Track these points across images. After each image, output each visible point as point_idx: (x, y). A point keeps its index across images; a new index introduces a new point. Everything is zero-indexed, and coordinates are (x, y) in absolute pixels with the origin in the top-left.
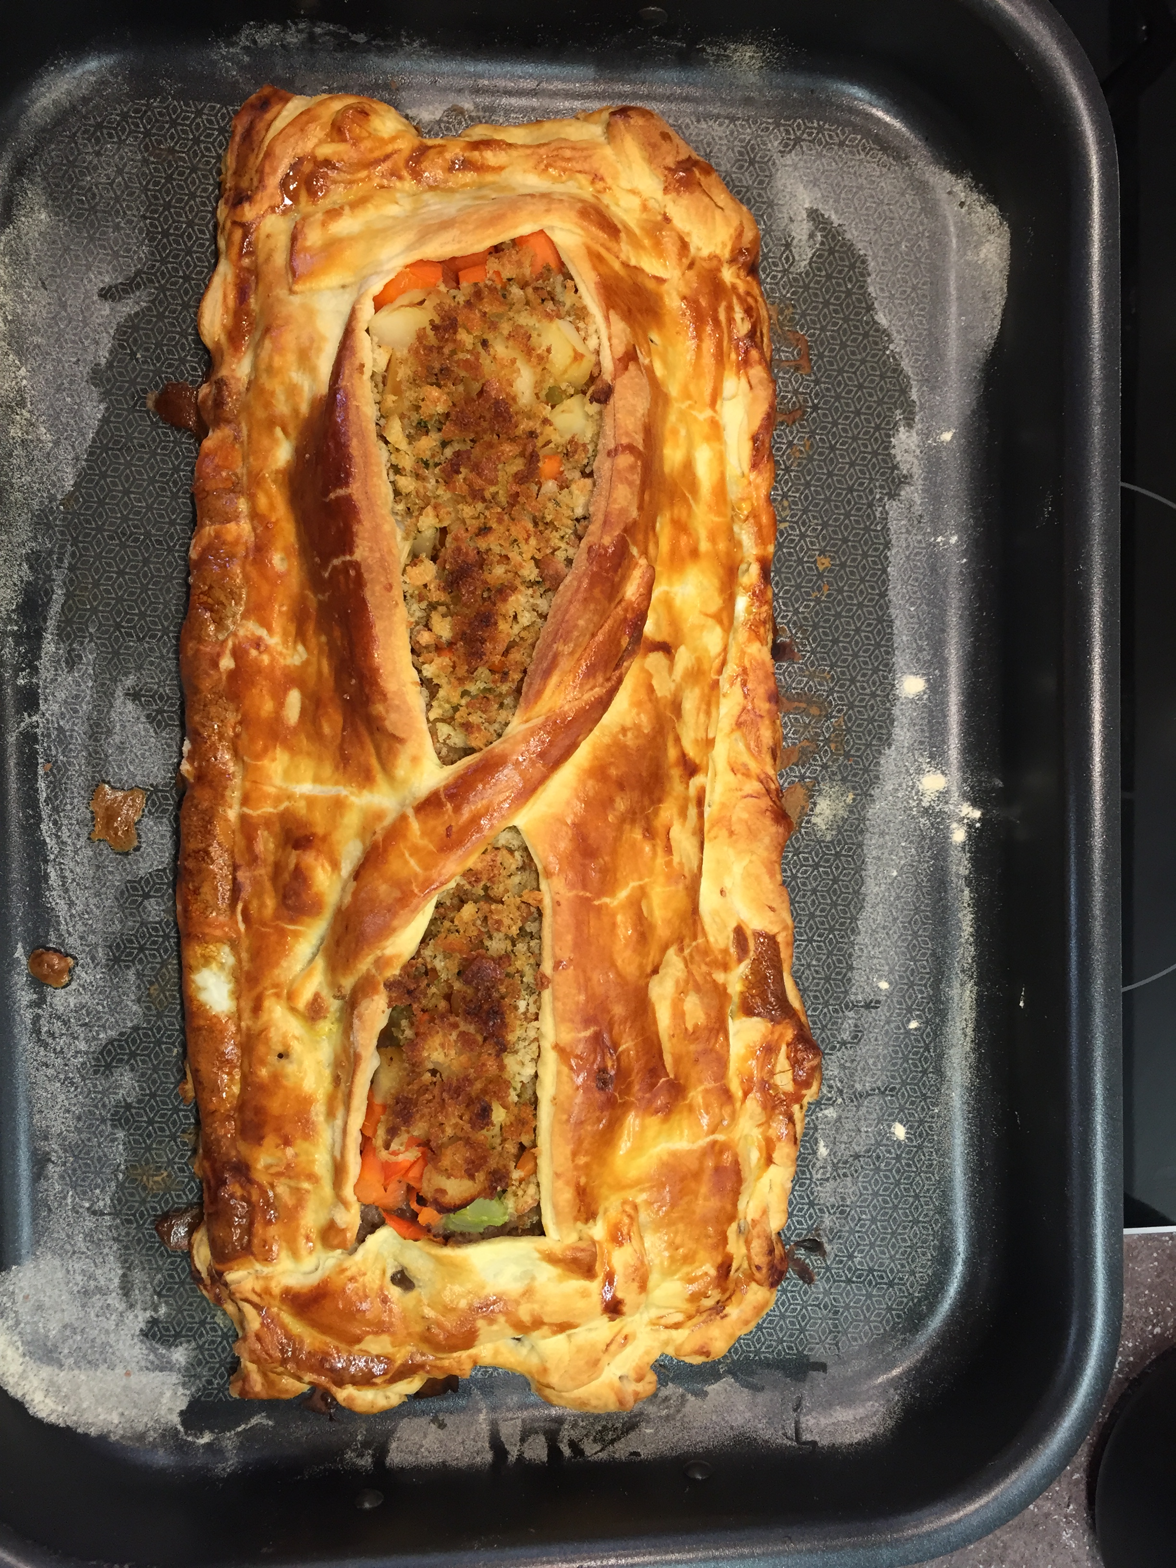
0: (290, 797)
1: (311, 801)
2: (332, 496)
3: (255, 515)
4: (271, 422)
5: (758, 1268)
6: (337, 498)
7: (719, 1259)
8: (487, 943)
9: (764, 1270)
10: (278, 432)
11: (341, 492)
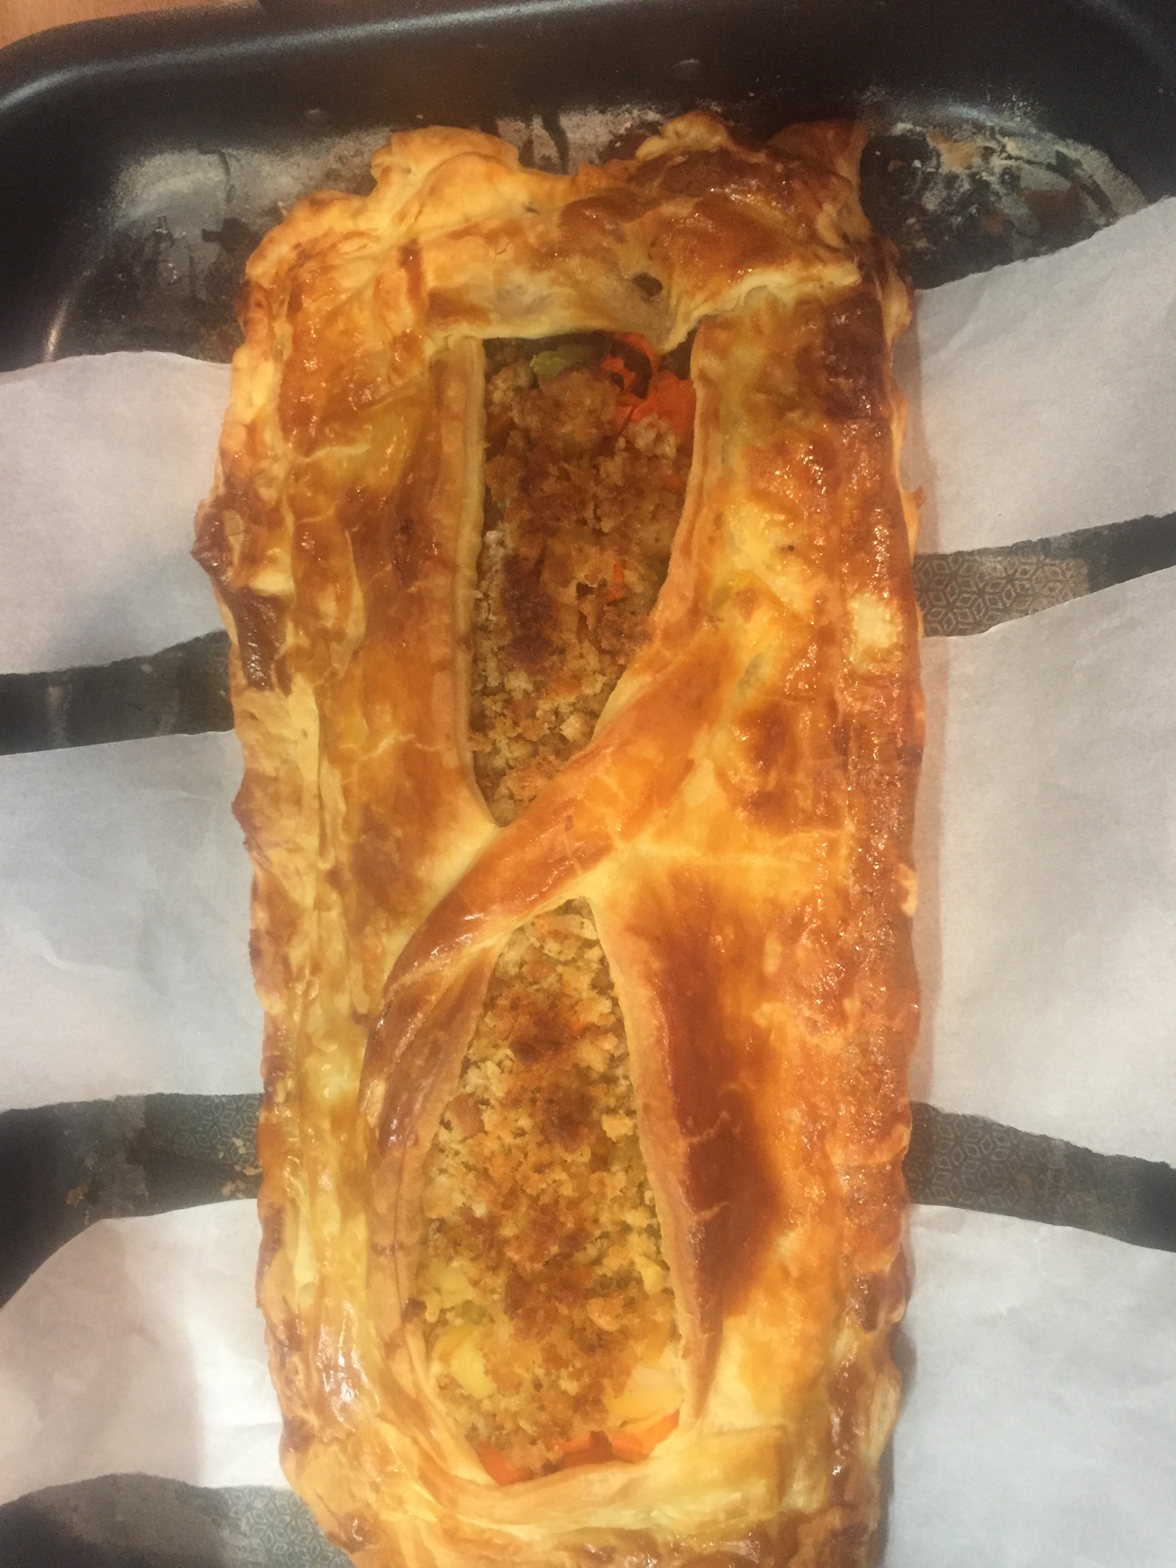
0: (777, 851)
1: (750, 847)
2: (716, 1210)
3: (826, 1174)
4: (802, 1282)
5: (259, 305)
6: (710, 1207)
7: (300, 316)
8: (530, 687)
9: (252, 302)
10: (794, 1272)
11: (707, 1215)
